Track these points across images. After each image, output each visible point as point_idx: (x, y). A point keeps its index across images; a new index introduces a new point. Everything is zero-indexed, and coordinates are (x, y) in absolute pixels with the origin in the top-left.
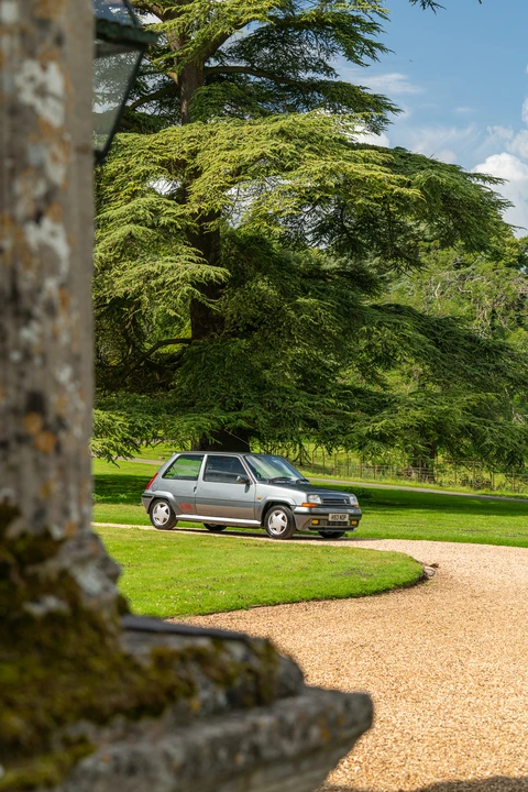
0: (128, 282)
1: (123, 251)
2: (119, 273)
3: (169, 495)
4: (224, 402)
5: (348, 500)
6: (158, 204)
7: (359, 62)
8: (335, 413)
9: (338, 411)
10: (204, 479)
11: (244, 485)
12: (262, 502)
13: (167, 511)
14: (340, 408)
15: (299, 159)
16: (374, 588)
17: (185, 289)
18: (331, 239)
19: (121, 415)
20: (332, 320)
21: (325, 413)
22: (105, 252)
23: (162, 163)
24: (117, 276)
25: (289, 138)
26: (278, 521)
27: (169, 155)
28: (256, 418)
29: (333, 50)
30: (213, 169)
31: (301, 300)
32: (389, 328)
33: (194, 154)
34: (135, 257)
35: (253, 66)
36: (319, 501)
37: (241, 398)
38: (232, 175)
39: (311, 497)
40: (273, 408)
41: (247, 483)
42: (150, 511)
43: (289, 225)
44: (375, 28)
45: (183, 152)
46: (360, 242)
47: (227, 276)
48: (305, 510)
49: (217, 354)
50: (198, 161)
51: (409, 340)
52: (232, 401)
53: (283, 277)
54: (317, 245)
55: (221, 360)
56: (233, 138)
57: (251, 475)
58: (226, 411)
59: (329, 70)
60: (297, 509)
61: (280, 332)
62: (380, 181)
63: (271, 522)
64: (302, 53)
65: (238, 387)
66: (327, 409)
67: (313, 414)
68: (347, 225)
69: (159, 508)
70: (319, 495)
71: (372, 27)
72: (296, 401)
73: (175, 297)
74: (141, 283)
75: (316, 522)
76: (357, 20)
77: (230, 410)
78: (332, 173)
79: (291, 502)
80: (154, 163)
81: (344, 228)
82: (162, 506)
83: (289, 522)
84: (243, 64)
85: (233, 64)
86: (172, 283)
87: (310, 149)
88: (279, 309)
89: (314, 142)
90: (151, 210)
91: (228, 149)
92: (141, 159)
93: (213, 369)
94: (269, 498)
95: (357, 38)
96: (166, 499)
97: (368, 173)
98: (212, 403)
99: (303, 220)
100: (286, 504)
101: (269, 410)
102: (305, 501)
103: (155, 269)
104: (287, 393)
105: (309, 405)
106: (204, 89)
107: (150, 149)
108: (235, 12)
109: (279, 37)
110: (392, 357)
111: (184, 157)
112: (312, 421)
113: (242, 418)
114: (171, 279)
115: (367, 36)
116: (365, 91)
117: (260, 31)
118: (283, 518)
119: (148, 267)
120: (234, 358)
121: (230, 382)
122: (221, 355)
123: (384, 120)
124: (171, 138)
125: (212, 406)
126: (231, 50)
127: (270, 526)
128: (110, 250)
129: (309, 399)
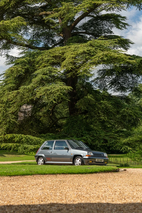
0: (40, 93)
1: (40, 84)
2: (38, 90)
3: (43, 155)
4: (77, 135)
5: (103, 155)
6: (51, 69)
7: (120, 29)
8: (113, 137)
9: (114, 136)
10: (54, 149)
11: (67, 150)
12: (73, 155)
13: (42, 161)
14: (115, 136)
15: (96, 53)
16: (90, 171)
17: (58, 94)
18: (115, 86)
19: (43, 139)
20: (112, 108)
21: (110, 137)
22: (34, 84)
23: (53, 57)
24: (38, 91)
25: (93, 47)
26: (78, 161)
27: (55, 54)
28: (88, 139)
29: (112, 26)
30: (69, 57)
31: (102, 101)
32: (131, 110)
33: (63, 53)
34: (44, 86)
35: (87, 31)
36: (92, 154)
37: (83, 133)
38: (75, 59)
39: (89, 153)
40: (93, 136)
41: (68, 149)
42: (37, 161)
43: (101, 82)
44: (125, 18)
45: (60, 53)
46: (124, 87)
47: (71, 89)
48: (87, 157)
49: (75, 120)
50: (64, 56)
51: (137, 113)
52: (80, 134)
53: (96, 95)
54: (111, 88)
55: (76, 121)
56: (76, 48)
57: (69, 147)
58: (78, 138)
59: (111, 32)
60: (85, 157)
61: (95, 112)
62: (122, 58)
63: (76, 162)
64: (103, 28)
65: (82, 130)
66: (111, 136)
67: (107, 138)
68: (119, 81)
69: (40, 160)
70: (92, 152)
71: (124, 18)
72: (101, 134)
73: (55, 96)
74: (45, 93)
75: (91, 162)
76: (119, 16)
77: (79, 137)
78: (106, 56)
79: (82, 155)
80: (51, 57)
81: (119, 82)
82: (41, 159)
83: (82, 162)
84: (84, 31)
85: (81, 31)
86: (53, 92)
87: (100, 50)
88: (95, 105)
89: (101, 48)
90: (49, 71)
91: (74, 51)
92: (47, 56)
93: (74, 124)
94: (75, 154)
95: (120, 22)
96: (42, 157)
97: (118, 56)
98: (74, 135)
99: (105, 80)
100: (81, 156)
101: (92, 137)
102: (87, 154)
103: (49, 88)
104: (98, 131)
105: (105, 135)
106: (71, 38)
107: (50, 53)
108: (76, 10)
109: (95, 23)
110: (137, 124)
111: (60, 54)
112: (106, 140)
113: (83, 139)
114: (53, 91)
115: (123, 21)
116: (122, 38)
117: (89, 21)
118: (80, 161)
119: (47, 88)
120: (81, 121)
121: (80, 128)
122: (77, 120)
123: (129, 46)
124: (57, 50)
125: (74, 136)
126: (80, 27)
127: (76, 164)
128: (36, 84)
129: (105, 133)
